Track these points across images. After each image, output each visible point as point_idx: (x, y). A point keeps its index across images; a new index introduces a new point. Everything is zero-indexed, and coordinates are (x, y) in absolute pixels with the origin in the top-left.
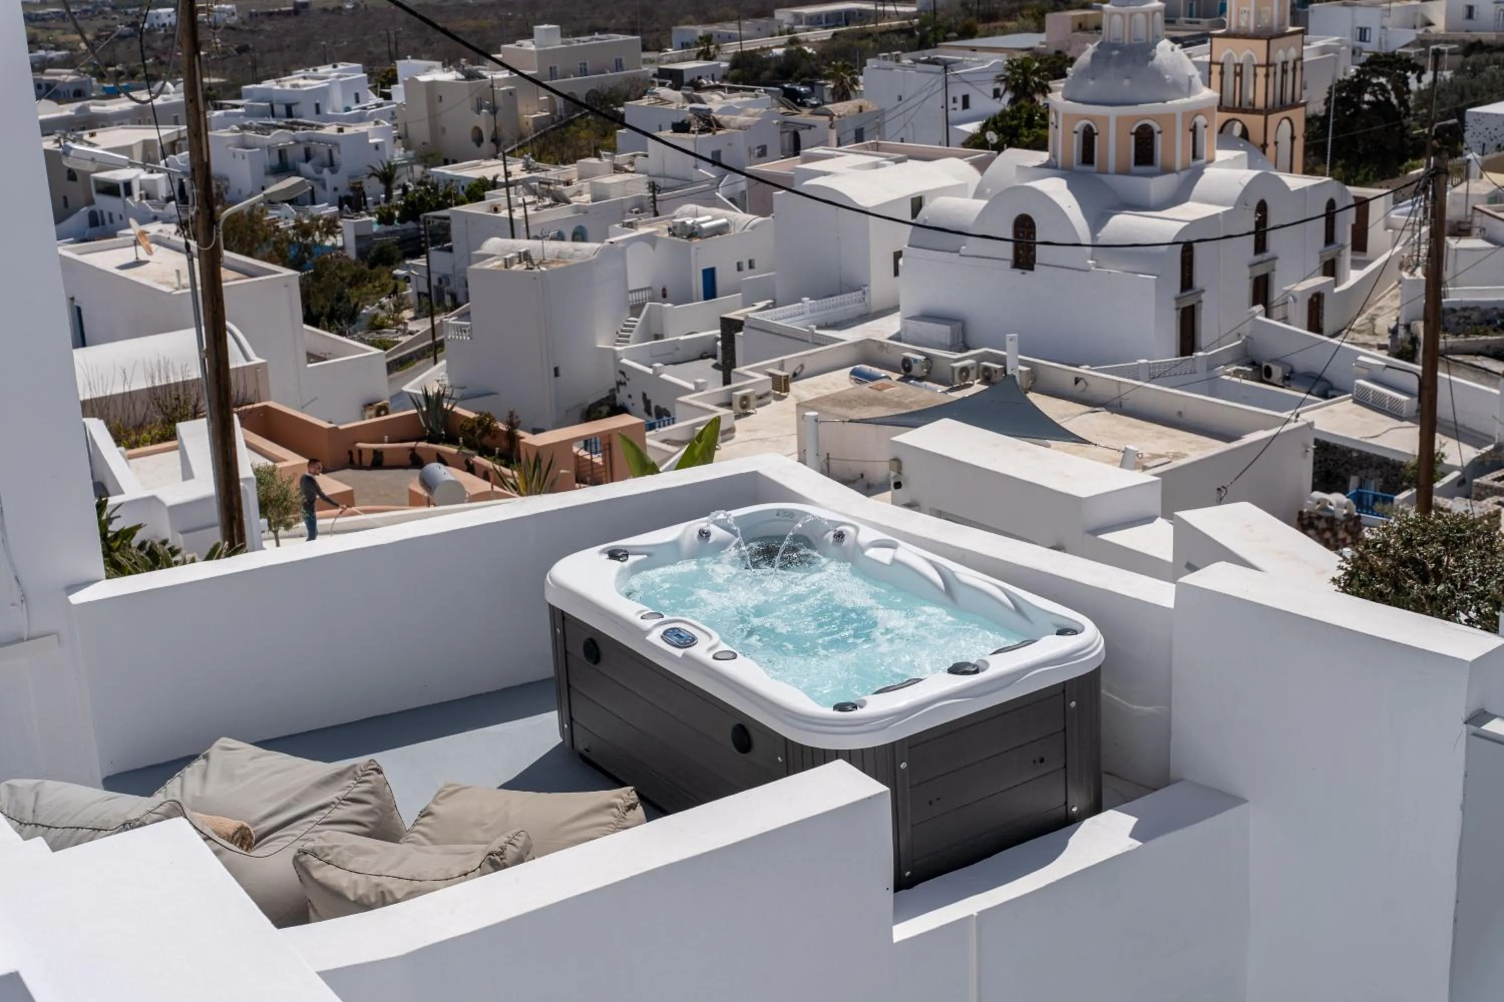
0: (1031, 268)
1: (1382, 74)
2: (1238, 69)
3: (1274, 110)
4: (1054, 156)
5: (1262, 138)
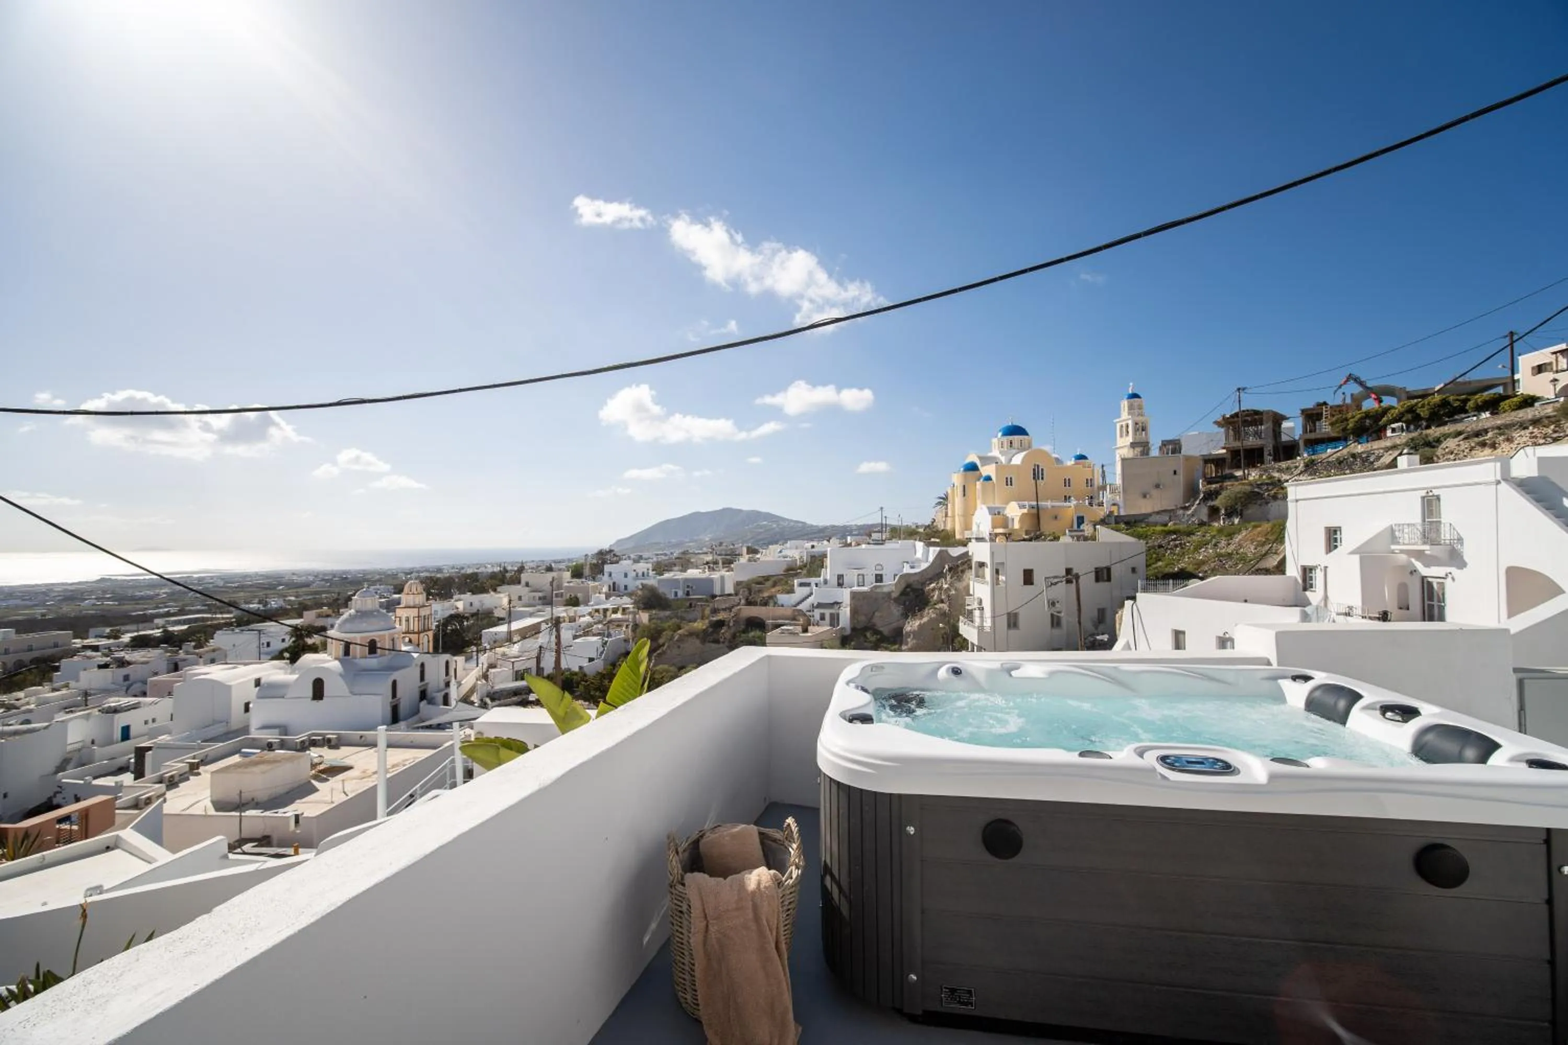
0: (322, 699)
1: (455, 620)
2: (407, 619)
3: (422, 632)
4: (330, 654)
5: (417, 642)
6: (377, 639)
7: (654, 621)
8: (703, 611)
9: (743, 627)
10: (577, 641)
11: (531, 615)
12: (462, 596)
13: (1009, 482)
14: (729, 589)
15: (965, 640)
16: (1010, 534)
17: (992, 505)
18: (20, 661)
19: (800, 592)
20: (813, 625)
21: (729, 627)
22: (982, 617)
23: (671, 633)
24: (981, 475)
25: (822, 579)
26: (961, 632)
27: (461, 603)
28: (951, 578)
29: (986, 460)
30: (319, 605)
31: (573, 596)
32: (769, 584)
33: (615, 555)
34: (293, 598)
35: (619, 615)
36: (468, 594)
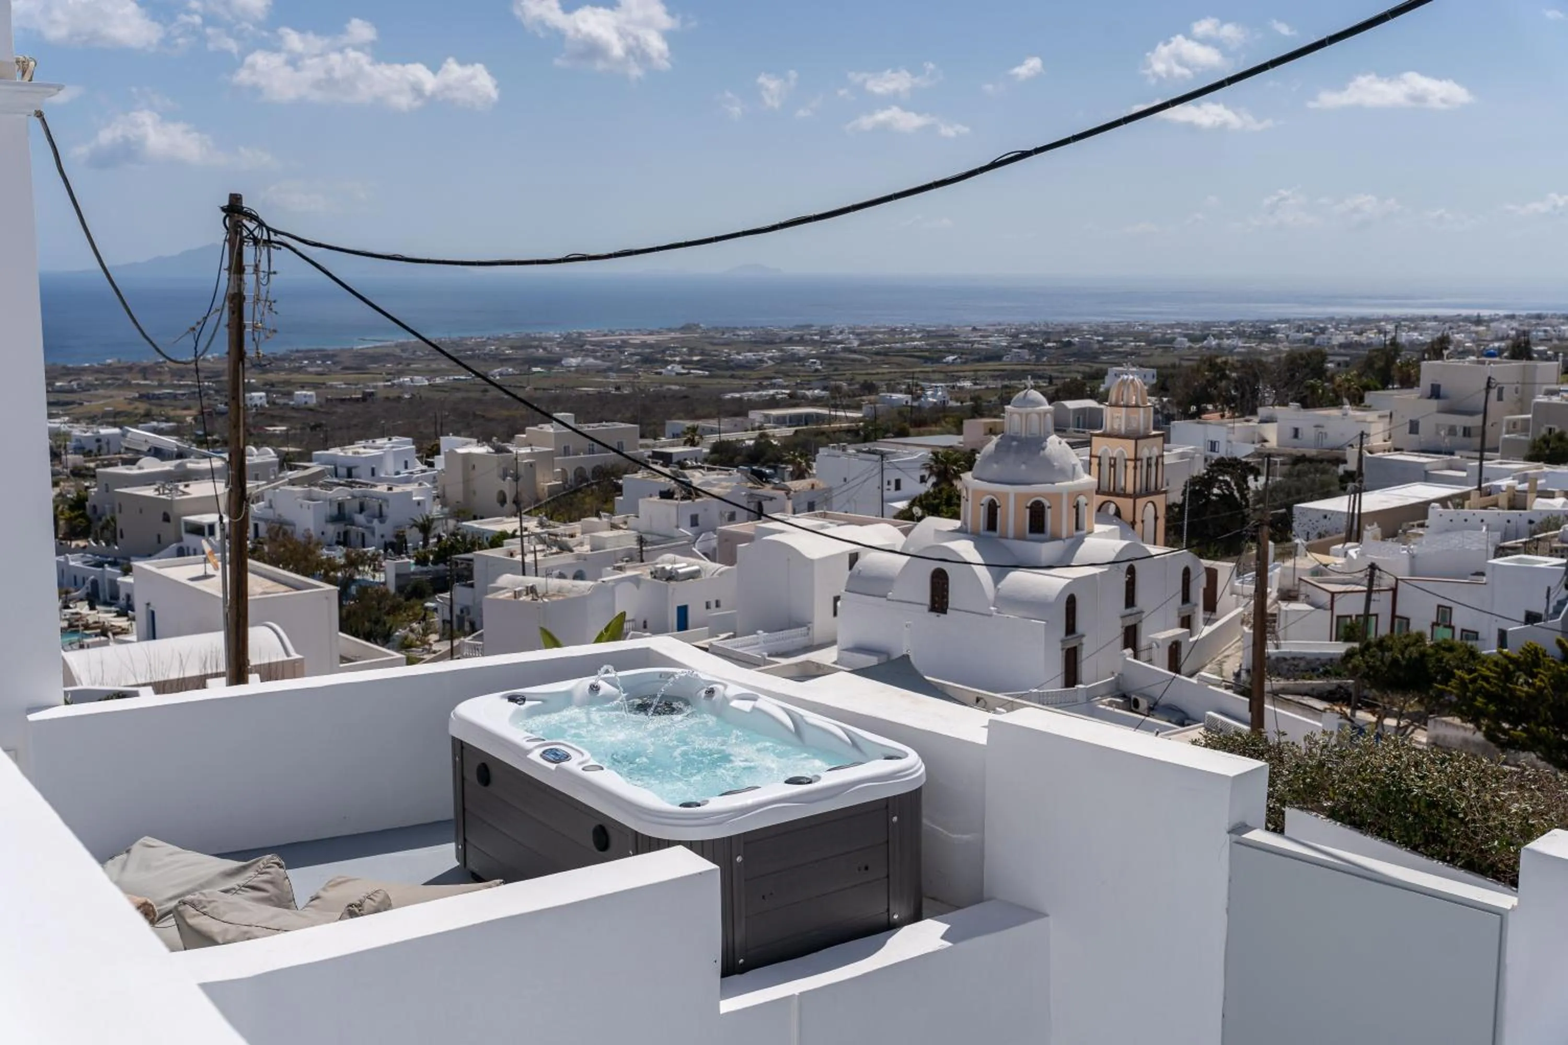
0: (945, 612)
1: (1227, 473)
2: (1112, 462)
3: (1141, 495)
4: (965, 523)
6: (1047, 503)
11: (1427, 477)
12: (1281, 410)
18: (581, 468)
27: (1273, 427)
31: (1557, 430)
34: (967, 384)
36: (1294, 405)
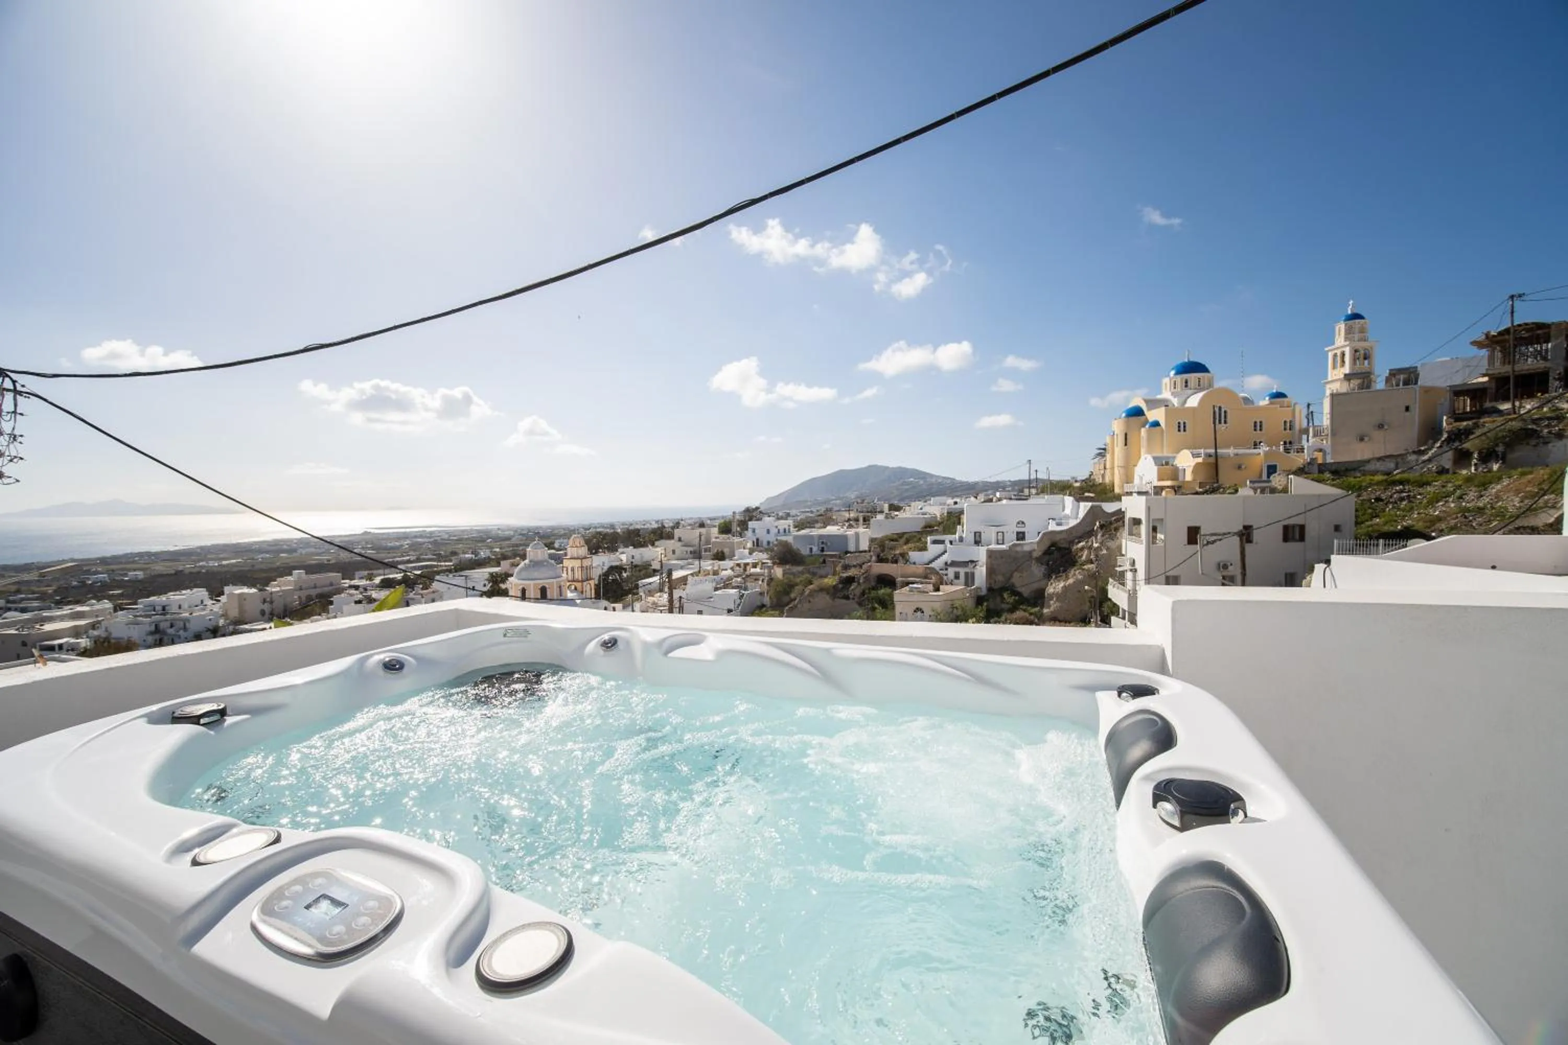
1: (615, 572)
2: (572, 568)
3: (584, 581)
5: (580, 590)
6: (547, 586)
7: (786, 576)
8: (835, 567)
9: (873, 584)
10: (717, 593)
12: (625, 550)
13: (1182, 427)
14: (864, 545)
15: (1115, 605)
16: (1179, 487)
17: (1159, 455)
18: (310, 595)
19: (933, 549)
20: (946, 584)
21: (859, 584)
22: (1134, 580)
23: (803, 587)
24: (1147, 421)
25: (957, 536)
26: (1110, 596)
27: (624, 556)
28: (1103, 536)
29: (1153, 403)
30: (515, 555)
31: (720, 550)
32: (902, 541)
33: (761, 512)
34: (498, 550)
35: (758, 570)
36: (631, 547)
